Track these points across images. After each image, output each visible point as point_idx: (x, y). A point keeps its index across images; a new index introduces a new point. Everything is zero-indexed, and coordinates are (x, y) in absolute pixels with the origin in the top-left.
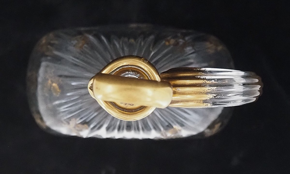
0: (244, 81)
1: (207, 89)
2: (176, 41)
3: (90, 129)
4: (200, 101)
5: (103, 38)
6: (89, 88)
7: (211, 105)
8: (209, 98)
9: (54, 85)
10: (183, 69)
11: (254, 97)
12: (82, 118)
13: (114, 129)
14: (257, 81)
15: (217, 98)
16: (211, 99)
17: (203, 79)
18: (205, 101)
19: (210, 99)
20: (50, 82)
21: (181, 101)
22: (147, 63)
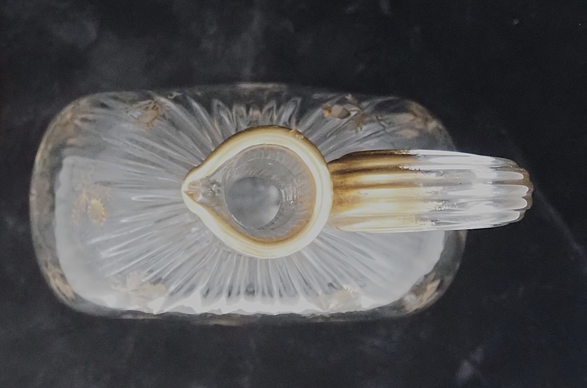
0: (494, 175)
1: (423, 191)
2: (345, 109)
3: (167, 294)
4: (411, 215)
5: (195, 105)
6: (185, 192)
7: (432, 224)
8: (428, 211)
9: (94, 201)
10: (372, 153)
11: (516, 210)
12: (151, 271)
13: (219, 293)
14: (520, 176)
15: (444, 210)
16: (433, 211)
17: (415, 171)
18: (420, 218)
19: (430, 211)
20: (84, 196)
21: (371, 217)
22: (303, 139)
